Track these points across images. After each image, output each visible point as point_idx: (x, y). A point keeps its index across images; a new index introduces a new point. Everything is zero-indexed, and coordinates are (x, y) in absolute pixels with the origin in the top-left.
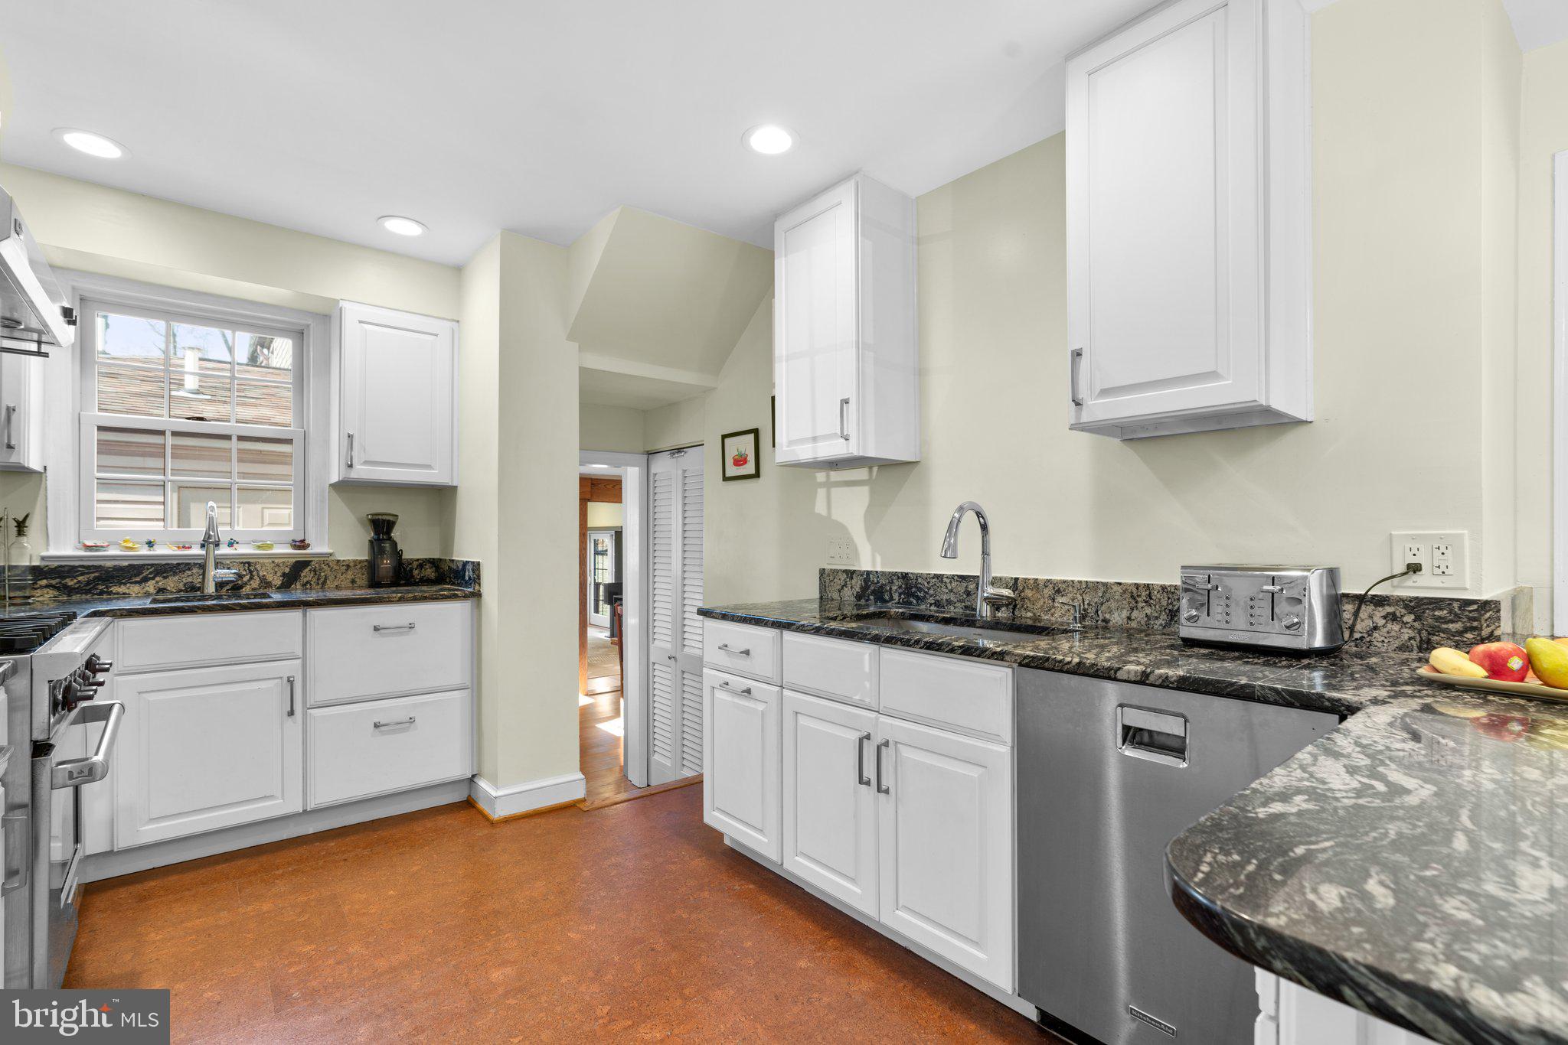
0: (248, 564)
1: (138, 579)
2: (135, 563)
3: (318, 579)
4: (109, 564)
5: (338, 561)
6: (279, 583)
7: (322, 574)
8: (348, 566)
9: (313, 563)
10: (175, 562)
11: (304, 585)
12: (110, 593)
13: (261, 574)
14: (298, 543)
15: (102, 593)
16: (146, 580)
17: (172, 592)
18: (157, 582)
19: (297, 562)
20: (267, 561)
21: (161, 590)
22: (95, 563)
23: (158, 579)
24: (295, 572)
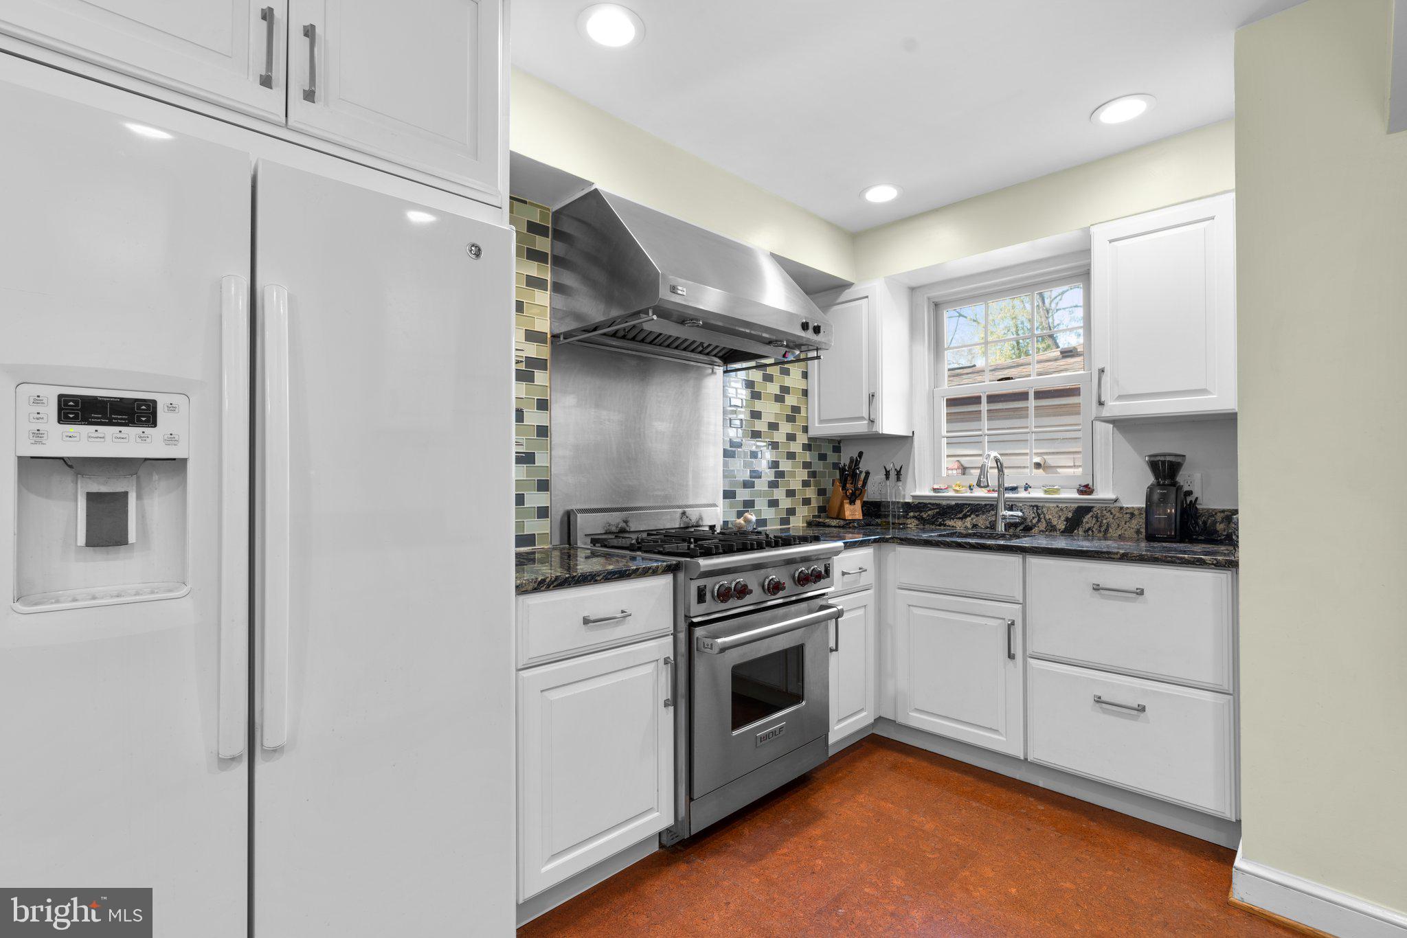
0: (1036, 506)
1: (961, 515)
2: (960, 502)
3: (1100, 526)
4: (944, 503)
5: (1121, 508)
6: (1063, 527)
7: (1105, 521)
8: (1132, 515)
9: (1095, 509)
10: (983, 503)
11: (1086, 531)
12: (945, 525)
13: (1047, 517)
14: (1081, 488)
15: (940, 525)
16: (965, 516)
17: (982, 528)
18: (972, 519)
19: (1079, 507)
20: (1052, 505)
21: (975, 526)
22: (937, 502)
23: (972, 516)
24: (1077, 518)
